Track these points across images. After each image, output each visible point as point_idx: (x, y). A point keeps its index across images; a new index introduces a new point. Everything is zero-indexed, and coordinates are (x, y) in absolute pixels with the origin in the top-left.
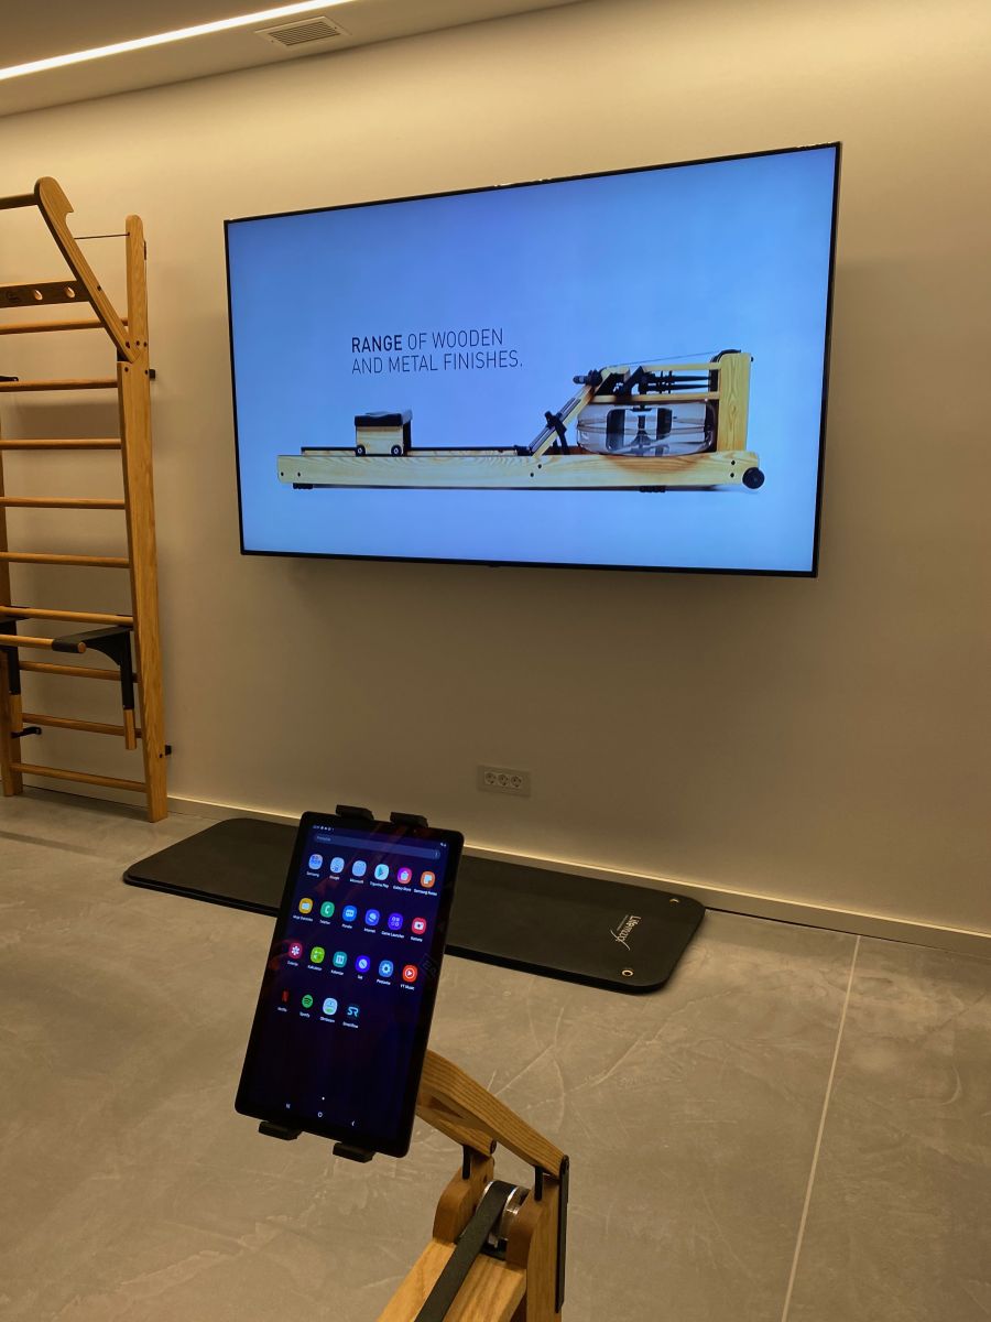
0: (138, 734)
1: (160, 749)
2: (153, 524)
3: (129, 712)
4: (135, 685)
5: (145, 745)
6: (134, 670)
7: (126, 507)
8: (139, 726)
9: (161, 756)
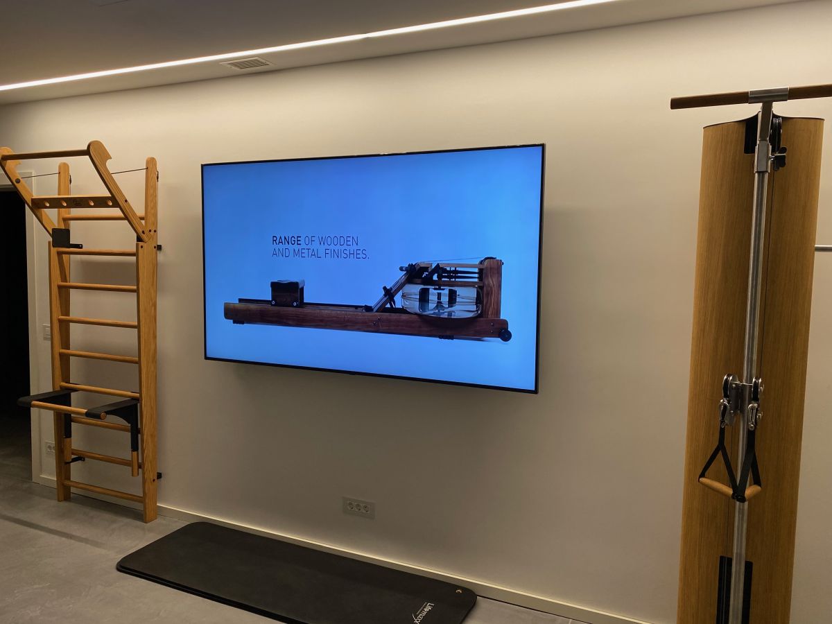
0: (140, 466)
1: (153, 475)
2: (155, 337)
3: (135, 453)
4: (139, 435)
5: (144, 474)
6: (139, 426)
7: (138, 327)
8: (140, 461)
9: (154, 480)
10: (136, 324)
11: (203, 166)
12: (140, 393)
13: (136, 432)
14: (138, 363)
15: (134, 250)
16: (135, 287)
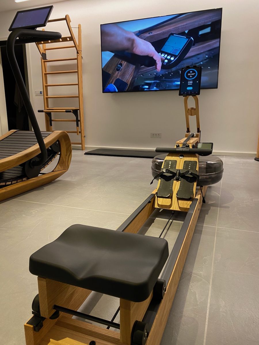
1: (84, 135)
2: (82, 88)
3: (78, 127)
5: (81, 135)
7: (78, 85)
8: (80, 131)
9: (84, 137)
10: (77, 83)
11: (101, 25)
12: (80, 108)
13: (78, 121)
14: (79, 97)
15: (76, 57)
16: (77, 71)
